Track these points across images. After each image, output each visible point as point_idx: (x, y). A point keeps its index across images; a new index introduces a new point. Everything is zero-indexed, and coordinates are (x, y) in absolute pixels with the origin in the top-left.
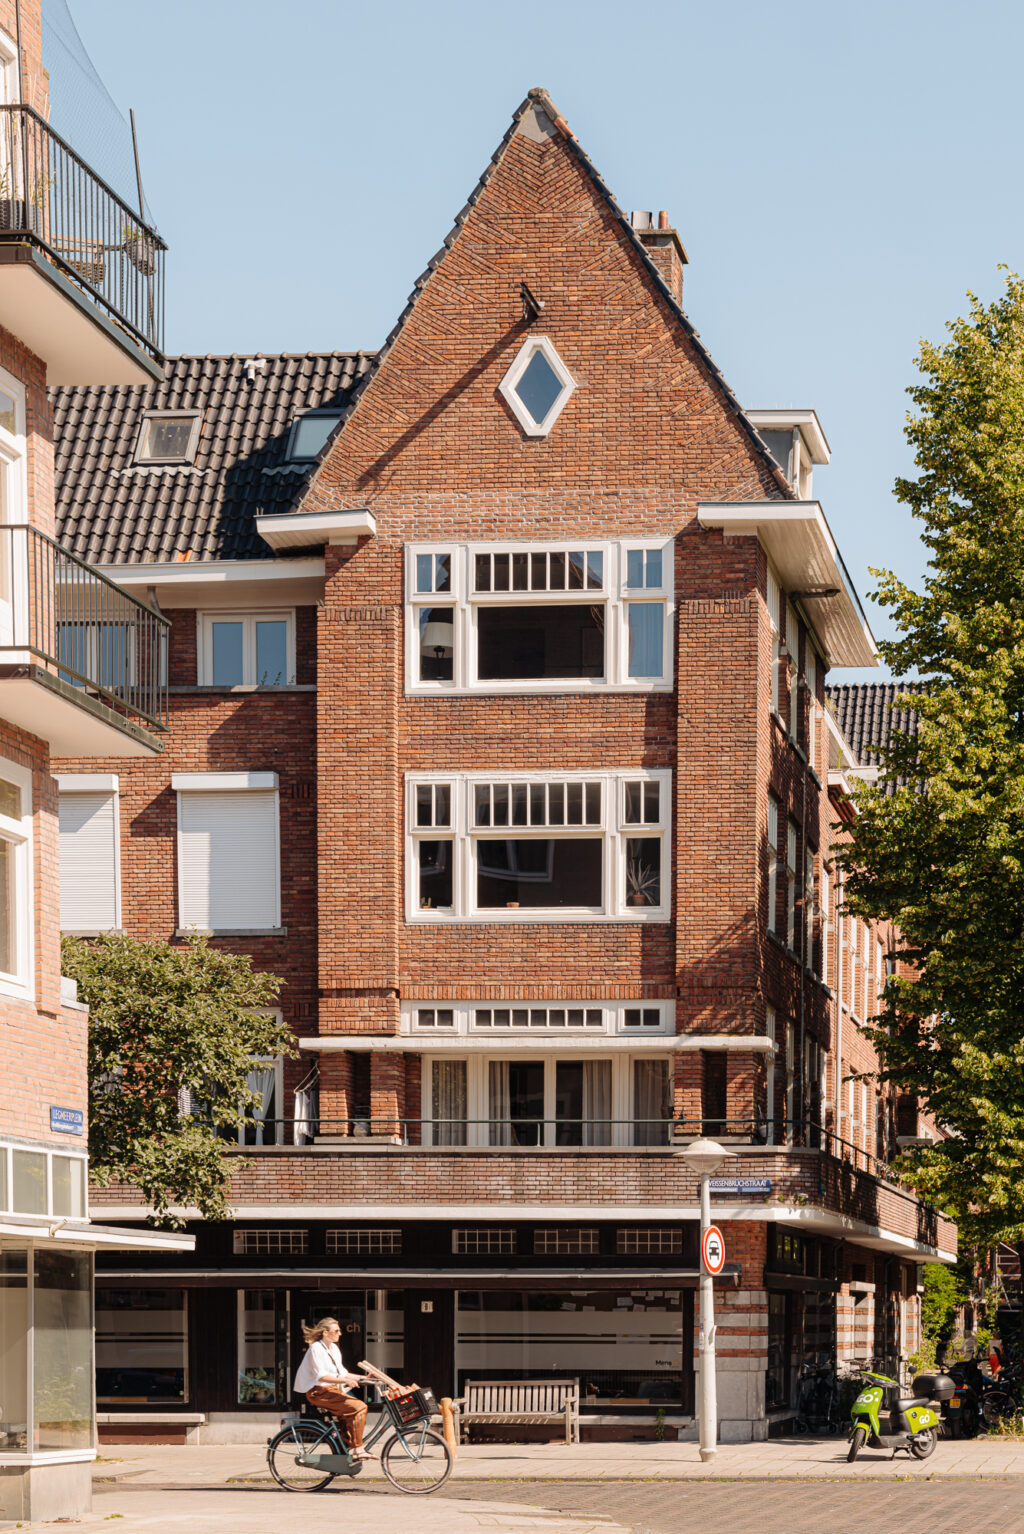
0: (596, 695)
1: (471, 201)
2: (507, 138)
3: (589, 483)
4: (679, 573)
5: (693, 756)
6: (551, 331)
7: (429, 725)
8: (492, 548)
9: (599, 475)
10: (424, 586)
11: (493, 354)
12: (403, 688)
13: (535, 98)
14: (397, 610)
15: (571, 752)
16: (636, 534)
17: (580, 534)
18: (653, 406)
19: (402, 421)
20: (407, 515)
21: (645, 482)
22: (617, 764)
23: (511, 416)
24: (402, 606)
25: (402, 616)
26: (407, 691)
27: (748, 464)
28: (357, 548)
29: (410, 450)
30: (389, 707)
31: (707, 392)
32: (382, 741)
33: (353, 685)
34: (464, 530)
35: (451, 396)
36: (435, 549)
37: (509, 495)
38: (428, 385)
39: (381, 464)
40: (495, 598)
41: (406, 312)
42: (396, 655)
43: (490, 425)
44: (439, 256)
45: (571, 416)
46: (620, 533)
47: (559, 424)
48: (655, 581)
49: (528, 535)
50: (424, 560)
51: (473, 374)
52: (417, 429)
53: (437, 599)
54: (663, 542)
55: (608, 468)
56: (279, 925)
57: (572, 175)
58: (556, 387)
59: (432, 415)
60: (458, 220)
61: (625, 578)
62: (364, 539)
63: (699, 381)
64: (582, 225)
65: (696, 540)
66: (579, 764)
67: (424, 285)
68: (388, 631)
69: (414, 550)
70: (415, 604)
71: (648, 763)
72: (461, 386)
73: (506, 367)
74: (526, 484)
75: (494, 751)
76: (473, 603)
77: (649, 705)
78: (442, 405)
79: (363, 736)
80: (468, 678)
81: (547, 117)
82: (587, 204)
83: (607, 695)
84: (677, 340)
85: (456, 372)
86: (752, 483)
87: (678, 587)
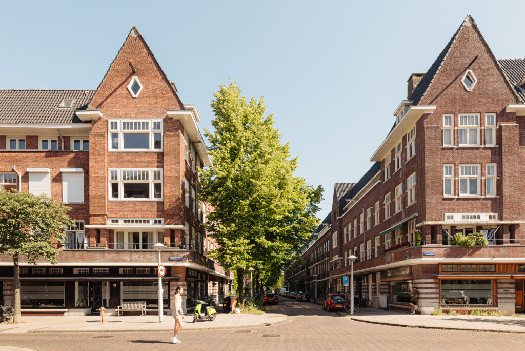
0: (147, 152)
1: (121, 48)
2: (129, 36)
3: (146, 107)
4: (164, 127)
5: (167, 165)
6: (138, 76)
7: (113, 158)
8: (126, 120)
9: (148, 106)
10: (112, 128)
11: (126, 80)
12: (108, 150)
13: (134, 28)
14: (106, 133)
15: (142, 164)
16: (155, 118)
17: (144, 118)
18: (158, 92)
19: (107, 93)
20: (109, 113)
21: (157, 107)
22: (152, 167)
23: (130, 93)
24: (107, 132)
25: (107, 135)
26: (109, 151)
27: (178, 104)
28: (98, 120)
29: (109, 100)
30: (104, 153)
31: (169, 89)
32: (103, 161)
33: (97, 149)
34: (120, 117)
35: (117, 88)
36: (114, 120)
37: (129, 110)
38: (113, 86)
39: (103, 102)
40: (127, 131)
41: (108, 71)
42: (106, 142)
43: (126, 95)
44: (115, 59)
45: (142, 93)
46: (152, 118)
47: (139, 95)
48: (159, 128)
49: (133, 118)
50: (112, 123)
51: (122, 84)
52: (110, 95)
53: (114, 131)
54: (161, 120)
55: (149, 104)
56: (83, 201)
57: (142, 44)
58: (139, 87)
59: (113, 92)
60: (119, 52)
61: (153, 127)
62: (100, 118)
63: (168, 87)
64: (144, 54)
65: (167, 120)
66: (144, 167)
67: (112, 65)
68: (104, 137)
69: (110, 121)
70: (110, 132)
71: (158, 167)
72: (119, 87)
73: (129, 83)
74: (133, 107)
75: (127, 164)
76: (122, 132)
77: (158, 154)
78: (115, 90)
79: (99, 159)
80: (121, 148)
81: (136, 32)
82: (145, 50)
83: (150, 152)
84: (163, 78)
85: (119, 83)
86: (178, 108)
87: (164, 130)
